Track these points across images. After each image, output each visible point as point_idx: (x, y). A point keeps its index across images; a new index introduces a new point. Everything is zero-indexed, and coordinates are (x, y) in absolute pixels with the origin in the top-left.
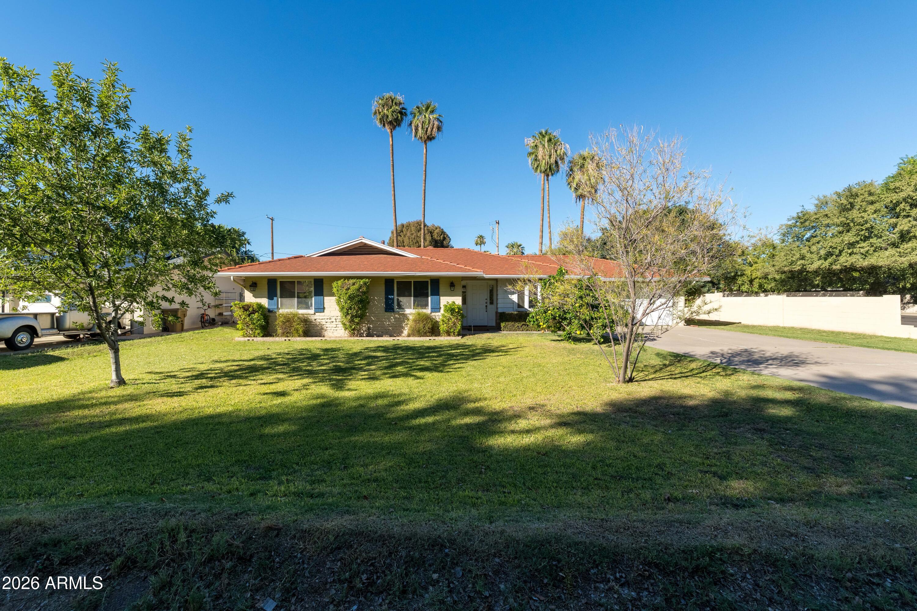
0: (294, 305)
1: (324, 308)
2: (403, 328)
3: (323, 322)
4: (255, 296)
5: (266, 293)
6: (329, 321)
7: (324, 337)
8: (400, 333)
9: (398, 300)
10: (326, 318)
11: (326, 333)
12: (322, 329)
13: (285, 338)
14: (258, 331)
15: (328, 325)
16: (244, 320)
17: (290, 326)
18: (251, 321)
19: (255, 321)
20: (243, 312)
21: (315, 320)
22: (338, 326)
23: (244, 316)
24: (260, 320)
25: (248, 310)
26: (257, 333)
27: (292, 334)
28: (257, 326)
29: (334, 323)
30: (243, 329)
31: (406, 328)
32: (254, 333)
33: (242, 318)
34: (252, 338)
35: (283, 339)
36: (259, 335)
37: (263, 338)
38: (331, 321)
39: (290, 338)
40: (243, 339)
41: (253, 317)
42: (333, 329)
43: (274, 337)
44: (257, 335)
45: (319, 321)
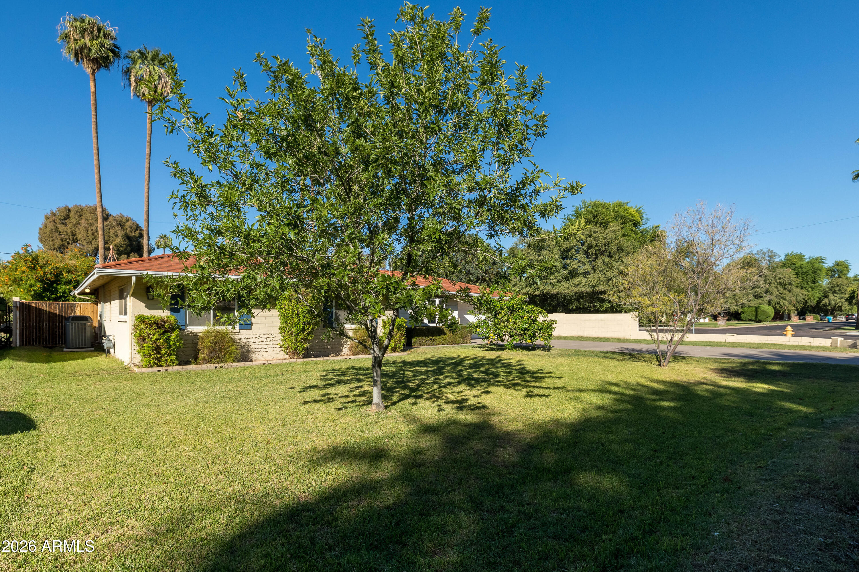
0: (209, 320)
1: (251, 324)
2: (342, 345)
3: (251, 342)
4: (149, 307)
6: (257, 340)
7: (251, 361)
8: (338, 352)
9: (336, 313)
10: (254, 336)
11: (254, 356)
12: (249, 351)
13: (216, 365)
14: (173, 357)
15: (256, 346)
16: (155, 342)
17: (220, 349)
18: (167, 342)
19: (172, 343)
20: (156, 329)
21: (240, 339)
22: (269, 346)
23: (156, 336)
24: (179, 341)
25: (163, 326)
26: (172, 360)
27: (223, 359)
28: (173, 350)
29: (264, 343)
30: (151, 355)
31: (345, 346)
32: (166, 360)
33: (151, 338)
34: (165, 368)
35: (213, 365)
36: (173, 363)
37: (181, 367)
38: (260, 340)
39: (221, 365)
40: (150, 370)
41: (169, 337)
42: (263, 350)
43: (196, 364)
44: (171, 363)
45: (245, 340)
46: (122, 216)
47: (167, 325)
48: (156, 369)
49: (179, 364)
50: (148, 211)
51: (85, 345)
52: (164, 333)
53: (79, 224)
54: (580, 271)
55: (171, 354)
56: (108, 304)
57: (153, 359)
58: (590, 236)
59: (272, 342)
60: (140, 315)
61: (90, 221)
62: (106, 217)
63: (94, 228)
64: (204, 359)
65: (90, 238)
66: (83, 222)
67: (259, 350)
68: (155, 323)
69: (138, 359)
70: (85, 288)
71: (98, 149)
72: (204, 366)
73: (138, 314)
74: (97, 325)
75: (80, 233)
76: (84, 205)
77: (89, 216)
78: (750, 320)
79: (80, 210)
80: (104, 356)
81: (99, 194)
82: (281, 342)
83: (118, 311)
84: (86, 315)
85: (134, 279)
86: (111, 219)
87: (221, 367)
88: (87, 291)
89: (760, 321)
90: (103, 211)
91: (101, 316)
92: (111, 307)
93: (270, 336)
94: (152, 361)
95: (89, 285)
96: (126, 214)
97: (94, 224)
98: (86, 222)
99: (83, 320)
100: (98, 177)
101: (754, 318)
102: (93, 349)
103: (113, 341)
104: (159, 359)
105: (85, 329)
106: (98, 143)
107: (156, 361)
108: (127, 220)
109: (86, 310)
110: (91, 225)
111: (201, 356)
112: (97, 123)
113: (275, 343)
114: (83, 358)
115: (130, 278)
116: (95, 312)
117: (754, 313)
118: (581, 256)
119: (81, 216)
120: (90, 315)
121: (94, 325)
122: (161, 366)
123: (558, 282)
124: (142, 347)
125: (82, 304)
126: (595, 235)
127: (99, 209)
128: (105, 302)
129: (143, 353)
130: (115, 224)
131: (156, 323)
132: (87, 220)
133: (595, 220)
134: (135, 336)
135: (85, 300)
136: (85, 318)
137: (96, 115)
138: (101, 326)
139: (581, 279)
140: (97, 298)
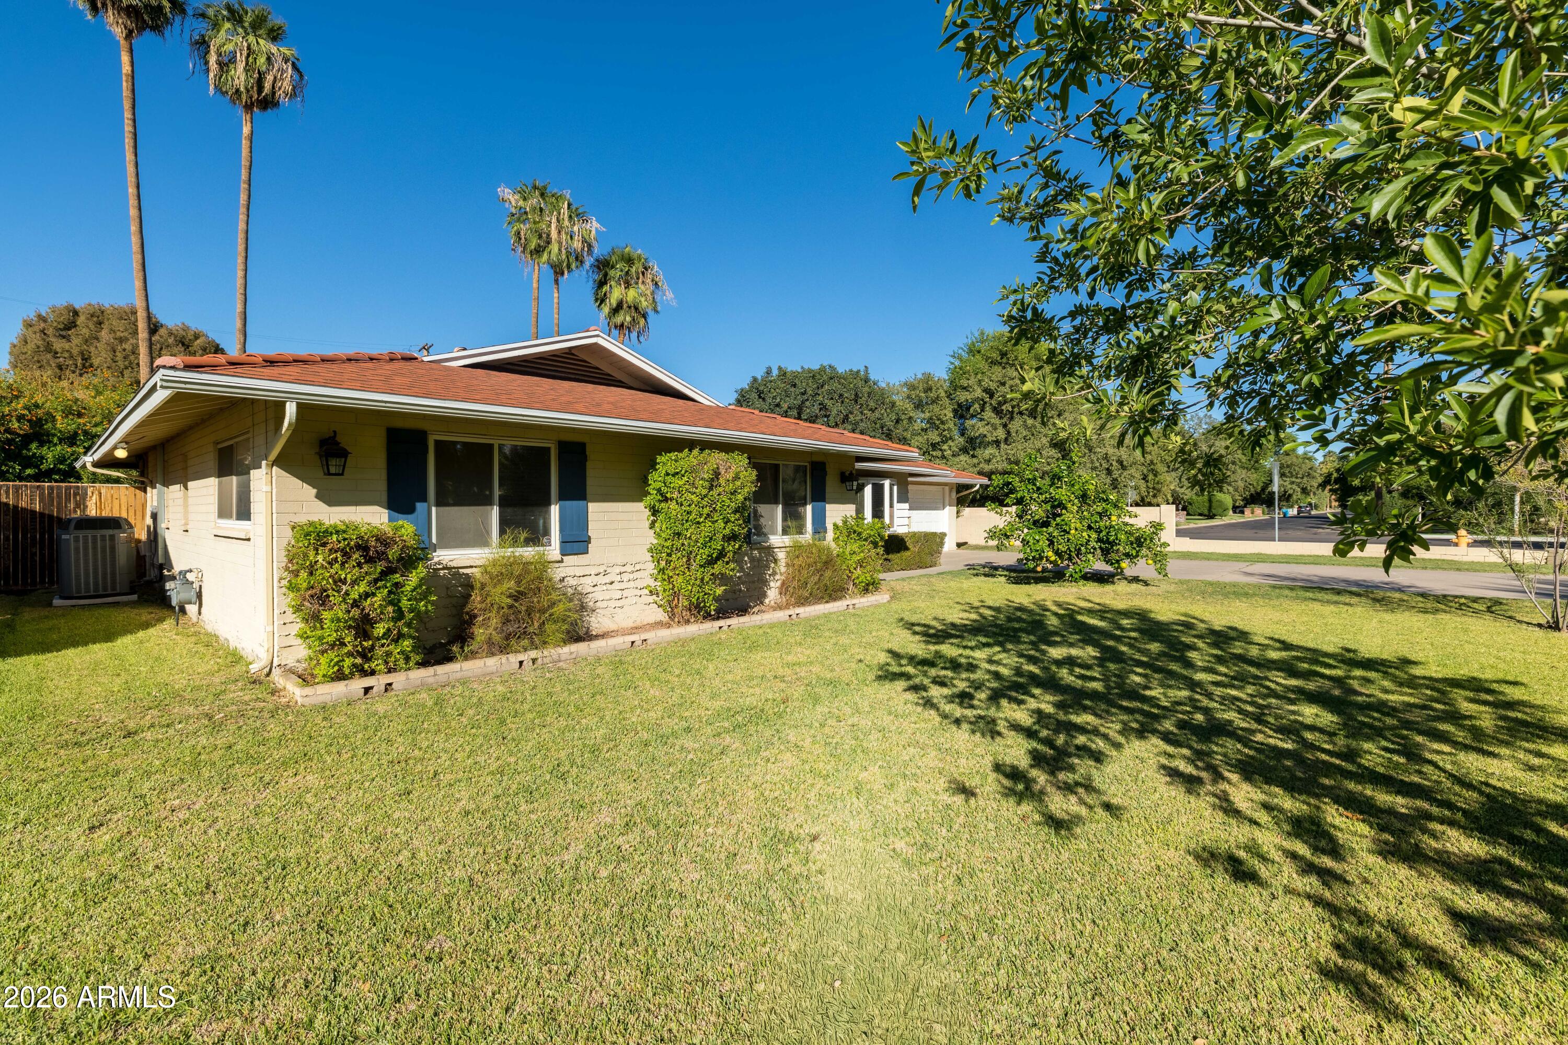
0: (490, 533)
1: (588, 541)
2: (765, 583)
3: (586, 585)
4: (328, 497)
5: (382, 486)
6: (601, 579)
9: (755, 511)
10: (593, 571)
12: (583, 607)
13: (521, 657)
14: (407, 644)
15: (598, 594)
16: (355, 604)
17: (529, 612)
18: (391, 603)
19: (405, 603)
20: (360, 565)
21: (562, 580)
22: (625, 593)
23: (362, 588)
24: (424, 596)
25: (381, 556)
26: (402, 652)
27: (538, 640)
28: (409, 625)
29: (617, 586)
30: (343, 644)
31: (772, 584)
32: (389, 654)
33: (347, 594)
34: (383, 679)
35: (514, 659)
36: (407, 659)
37: (430, 670)
38: (607, 579)
39: (533, 654)
40: (339, 688)
41: (397, 585)
42: (613, 604)
43: (466, 658)
44: (401, 662)
45: (572, 582)
46: (186, 329)
47: (393, 553)
48: (358, 684)
49: (424, 664)
50: (245, 313)
51: (114, 588)
52: (384, 574)
53: (97, 339)
54: (990, 438)
55: (400, 636)
56: (176, 488)
57: (350, 654)
58: (1003, 384)
59: (632, 584)
60: (311, 524)
61: (119, 334)
62: (154, 328)
63: (127, 346)
64: (490, 642)
65: (121, 364)
66: (104, 334)
67: (604, 604)
68: (358, 547)
69: (298, 653)
70: (115, 448)
71: (138, 187)
72: (492, 663)
73: (302, 519)
74: (143, 536)
75: (98, 355)
76: (107, 306)
77: (119, 325)
78: (1200, 515)
79: (99, 313)
80: (168, 624)
81: (141, 274)
82: (652, 583)
83: (214, 508)
84: (116, 514)
85: (291, 410)
86: (162, 331)
87: (534, 661)
88: (121, 454)
89: (1211, 516)
90: (149, 317)
91: (154, 516)
92: (186, 498)
93: (629, 568)
94: (348, 662)
95: (125, 441)
96: (195, 325)
97: (127, 339)
98: (112, 336)
99: (109, 528)
100: (139, 241)
101: (1206, 512)
102: (134, 597)
103: (196, 585)
104: (365, 655)
105: (113, 548)
106: (137, 174)
107: (359, 661)
108: (197, 336)
109: (116, 503)
110: (121, 340)
111: (480, 633)
112: (135, 134)
113: (640, 584)
114: (109, 637)
115: (280, 406)
116: (139, 508)
117: (1207, 505)
118: (988, 414)
119: (100, 324)
120: (124, 515)
121: (136, 536)
122: (373, 673)
123: (953, 455)
124: (315, 619)
125: (104, 488)
126: (1011, 382)
127: (141, 315)
128: (166, 484)
129: (321, 638)
130: (171, 340)
131: (363, 547)
132: (112, 331)
133: (1004, 360)
134: (292, 587)
135: (108, 480)
136: (114, 523)
137: (134, 121)
138: (154, 536)
139: (989, 451)
140: (142, 474)
